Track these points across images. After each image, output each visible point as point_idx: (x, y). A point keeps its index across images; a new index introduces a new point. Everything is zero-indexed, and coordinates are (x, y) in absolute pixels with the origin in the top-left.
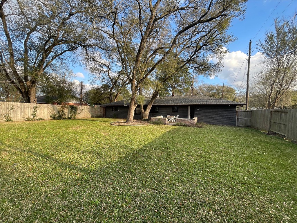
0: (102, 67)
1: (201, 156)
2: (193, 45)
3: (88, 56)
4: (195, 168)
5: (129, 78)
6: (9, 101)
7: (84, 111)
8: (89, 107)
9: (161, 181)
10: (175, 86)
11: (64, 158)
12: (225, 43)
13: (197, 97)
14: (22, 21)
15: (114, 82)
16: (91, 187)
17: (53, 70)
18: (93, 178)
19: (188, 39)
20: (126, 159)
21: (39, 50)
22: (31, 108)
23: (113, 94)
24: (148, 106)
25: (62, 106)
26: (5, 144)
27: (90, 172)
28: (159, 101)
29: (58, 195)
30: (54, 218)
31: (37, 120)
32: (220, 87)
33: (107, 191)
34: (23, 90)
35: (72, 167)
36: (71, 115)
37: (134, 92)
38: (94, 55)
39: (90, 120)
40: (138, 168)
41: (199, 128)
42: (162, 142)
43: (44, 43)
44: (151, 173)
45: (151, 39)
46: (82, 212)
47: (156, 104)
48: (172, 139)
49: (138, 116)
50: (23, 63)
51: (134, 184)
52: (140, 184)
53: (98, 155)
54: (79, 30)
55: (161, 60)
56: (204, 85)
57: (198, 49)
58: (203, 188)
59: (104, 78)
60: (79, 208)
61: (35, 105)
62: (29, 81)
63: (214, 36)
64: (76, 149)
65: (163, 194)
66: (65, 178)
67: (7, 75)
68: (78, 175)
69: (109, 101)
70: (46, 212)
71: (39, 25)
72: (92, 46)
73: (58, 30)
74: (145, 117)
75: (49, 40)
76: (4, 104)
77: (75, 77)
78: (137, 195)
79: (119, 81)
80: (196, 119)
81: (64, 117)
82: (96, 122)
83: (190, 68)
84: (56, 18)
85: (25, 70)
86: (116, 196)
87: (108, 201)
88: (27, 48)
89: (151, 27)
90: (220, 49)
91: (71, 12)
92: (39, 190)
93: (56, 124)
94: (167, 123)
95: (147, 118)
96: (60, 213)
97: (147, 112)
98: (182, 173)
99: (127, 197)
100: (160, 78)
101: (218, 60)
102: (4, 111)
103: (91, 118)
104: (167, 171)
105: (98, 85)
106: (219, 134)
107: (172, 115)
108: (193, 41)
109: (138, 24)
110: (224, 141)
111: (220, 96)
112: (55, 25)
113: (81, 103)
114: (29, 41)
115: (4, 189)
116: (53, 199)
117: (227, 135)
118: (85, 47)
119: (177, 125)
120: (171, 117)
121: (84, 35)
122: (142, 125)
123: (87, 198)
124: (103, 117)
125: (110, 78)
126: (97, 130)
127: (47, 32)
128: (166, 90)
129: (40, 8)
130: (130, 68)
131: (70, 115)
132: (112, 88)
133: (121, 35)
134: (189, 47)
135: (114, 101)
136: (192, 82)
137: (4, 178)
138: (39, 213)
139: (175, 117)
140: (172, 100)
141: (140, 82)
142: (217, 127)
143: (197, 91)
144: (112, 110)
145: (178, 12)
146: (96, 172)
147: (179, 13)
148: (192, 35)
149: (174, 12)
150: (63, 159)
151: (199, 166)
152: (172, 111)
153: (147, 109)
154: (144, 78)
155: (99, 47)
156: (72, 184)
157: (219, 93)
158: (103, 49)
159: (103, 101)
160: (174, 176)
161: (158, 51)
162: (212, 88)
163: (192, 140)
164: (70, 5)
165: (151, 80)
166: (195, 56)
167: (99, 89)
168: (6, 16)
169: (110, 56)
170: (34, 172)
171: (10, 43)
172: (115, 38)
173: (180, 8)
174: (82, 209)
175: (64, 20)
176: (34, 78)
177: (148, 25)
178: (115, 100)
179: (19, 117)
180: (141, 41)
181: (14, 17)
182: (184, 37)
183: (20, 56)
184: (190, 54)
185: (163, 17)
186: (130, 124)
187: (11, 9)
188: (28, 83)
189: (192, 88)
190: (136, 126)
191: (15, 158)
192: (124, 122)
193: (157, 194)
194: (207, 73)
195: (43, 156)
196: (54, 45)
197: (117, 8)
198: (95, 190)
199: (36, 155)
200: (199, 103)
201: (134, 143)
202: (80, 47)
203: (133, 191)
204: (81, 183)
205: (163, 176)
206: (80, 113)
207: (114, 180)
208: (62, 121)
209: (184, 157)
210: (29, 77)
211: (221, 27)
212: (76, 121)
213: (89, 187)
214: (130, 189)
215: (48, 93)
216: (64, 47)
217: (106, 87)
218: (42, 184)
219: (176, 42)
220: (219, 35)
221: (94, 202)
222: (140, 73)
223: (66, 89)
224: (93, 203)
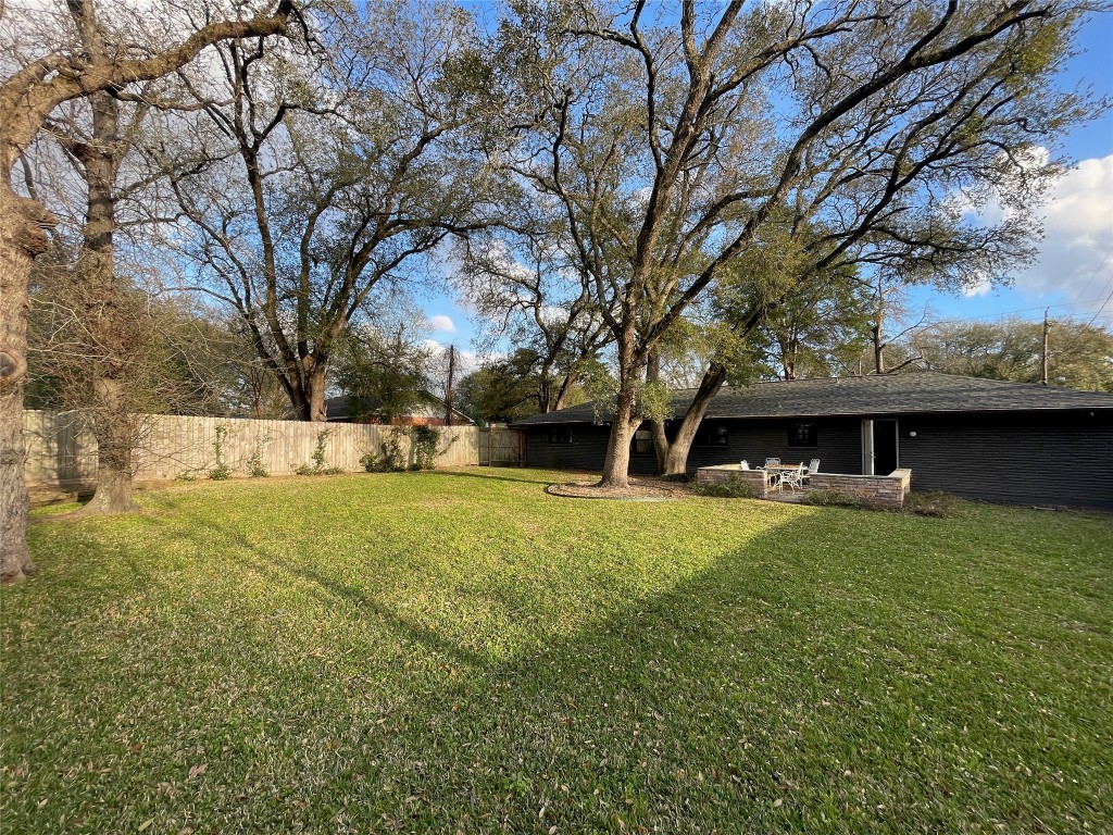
0: (515, 292)
1: (952, 653)
2: (878, 165)
3: (472, 258)
4: (928, 709)
5: (608, 321)
6: (258, 417)
7: (460, 446)
8: (473, 429)
9: (763, 742)
10: (796, 340)
11: (406, 605)
12: (1045, 132)
13: (904, 381)
14: (297, 184)
15: (556, 338)
16: (496, 725)
17: (371, 315)
18: (501, 690)
19: (851, 145)
20: (614, 632)
21: (336, 262)
22: (312, 438)
23: (551, 383)
24: (686, 423)
25: (393, 427)
26: (251, 547)
27: (488, 665)
28: (728, 401)
29: (396, 736)
30: (390, 816)
31: (327, 473)
32: (1025, 328)
33: (553, 751)
34: (294, 384)
35: (432, 640)
36: (418, 460)
37: (628, 373)
38: (491, 255)
39: (477, 476)
40: (663, 675)
41: (921, 519)
42: (752, 573)
43: (351, 237)
44: (718, 701)
45: (691, 172)
46: (474, 814)
47: (716, 413)
48: (798, 563)
49: (647, 463)
50: (296, 302)
51: (654, 737)
52: (678, 743)
53: (513, 606)
54: (446, 181)
55: (737, 244)
56: (938, 328)
57: (900, 179)
58: (981, 813)
59: (522, 330)
60: (461, 796)
61: (321, 427)
62: (308, 356)
63: (981, 111)
64: (439, 576)
65: (779, 802)
66: (413, 679)
67: (258, 339)
68: (453, 672)
69: (537, 407)
70: (367, 789)
71: (338, 188)
72: (485, 226)
73: (388, 195)
74: (673, 467)
75: (364, 226)
76: (248, 425)
77: (430, 331)
78: (668, 788)
79: (572, 335)
80: (904, 476)
81: (398, 464)
82: (495, 483)
83: (863, 260)
84: (384, 158)
85: (301, 326)
86: (586, 777)
87: (560, 789)
88: (307, 259)
89: (692, 129)
90: (1022, 163)
91: (425, 133)
92: (344, 707)
93: (377, 488)
94: (766, 491)
95: (681, 468)
96: (407, 800)
97: (682, 448)
98: (864, 720)
99: (629, 789)
100: (729, 311)
101: (1010, 213)
102: (247, 447)
103: (480, 468)
104: (790, 701)
105: (501, 353)
106: (1039, 553)
107: (789, 459)
108: (875, 149)
109: (642, 126)
110: (1074, 589)
111: (1030, 372)
112: (382, 179)
113: (448, 416)
114: (313, 237)
115: (254, 689)
116: (384, 746)
117: (1090, 558)
118: (462, 233)
119: (815, 501)
120: (784, 467)
121: (462, 193)
122: (662, 499)
123: (485, 765)
124: (516, 465)
125: (542, 326)
126: (501, 513)
127: (358, 205)
128: (761, 355)
129: (342, 137)
130: (613, 285)
131: (415, 457)
132: (548, 363)
133: (581, 177)
134: (858, 174)
135: (556, 407)
136: (876, 317)
137: (253, 654)
138: (346, 787)
139: (801, 467)
140: (785, 399)
141: (651, 336)
142: (1023, 519)
143: (899, 352)
144: (547, 439)
145: (801, 47)
146: (507, 670)
147: (811, 50)
148: (871, 125)
149: (784, 52)
150: (402, 609)
151: (949, 701)
152: (791, 444)
153: (682, 436)
154: (668, 319)
155: (506, 226)
156: (435, 704)
157: (1019, 358)
158: (521, 231)
159: (516, 410)
160: (825, 731)
161: (722, 212)
162: (979, 337)
163: (892, 570)
164: (424, 111)
165: (696, 322)
166: (887, 209)
167: (504, 366)
168: (263, 177)
169: (541, 249)
170: (328, 642)
171: (269, 249)
172: (560, 189)
173: (813, 32)
174: (473, 800)
175: (406, 160)
176: (323, 346)
177: (680, 123)
178: (557, 403)
179: (282, 465)
180: (656, 185)
181: (281, 175)
182: (835, 140)
183: (290, 285)
184: (862, 203)
185: (738, 83)
186: (617, 491)
187: (275, 156)
188: (308, 361)
189: (876, 341)
190: (638, 501)
191: (279, 590)
192: (594, 486)
193: (754, 798)
194: (954, 271)
195: (347, 593)
196: (376, 240)
197: (570, 89)
198: (512, 740)
199: (329, 589)
200: (917, 409)
201: (638, 569)
202: (450, 234)
203: (649, 765)
204: (463, 704)
205: (773, 724)
206: (445, 452)
207: (574, 711)
208: (393, 477)
209: (864, 647)
210: (309, 343)
211: (1015, 67)
212: (435, 478)
213: (489, 724)
214: (636, 757)
215: (355, 388)
216: (403, 239)
217: (525, 359)
218: (350, 688)
219: (798, 167)
220: (1011, 103)
221: (511, 782)
222: (650, 301)
223: (407, 374)
224: (506, 787)
